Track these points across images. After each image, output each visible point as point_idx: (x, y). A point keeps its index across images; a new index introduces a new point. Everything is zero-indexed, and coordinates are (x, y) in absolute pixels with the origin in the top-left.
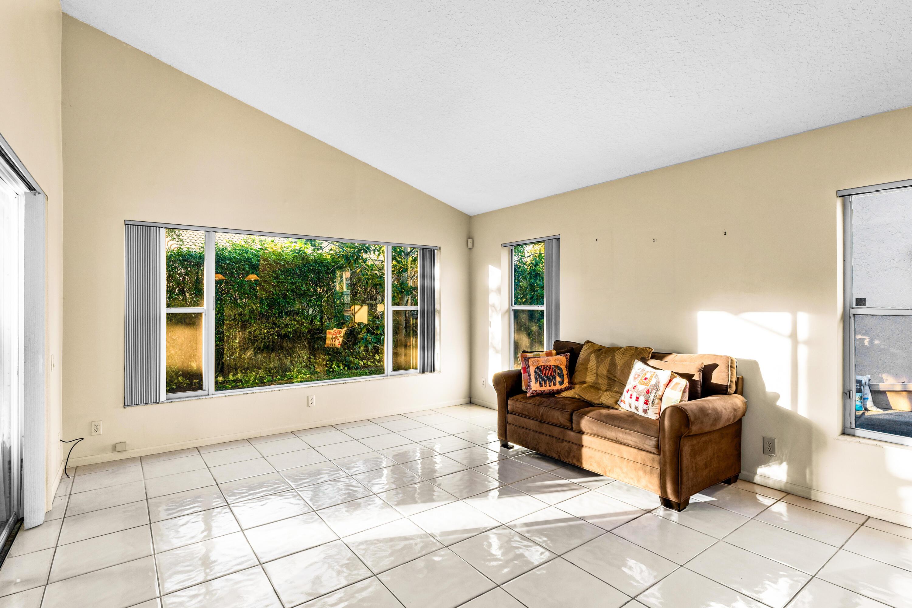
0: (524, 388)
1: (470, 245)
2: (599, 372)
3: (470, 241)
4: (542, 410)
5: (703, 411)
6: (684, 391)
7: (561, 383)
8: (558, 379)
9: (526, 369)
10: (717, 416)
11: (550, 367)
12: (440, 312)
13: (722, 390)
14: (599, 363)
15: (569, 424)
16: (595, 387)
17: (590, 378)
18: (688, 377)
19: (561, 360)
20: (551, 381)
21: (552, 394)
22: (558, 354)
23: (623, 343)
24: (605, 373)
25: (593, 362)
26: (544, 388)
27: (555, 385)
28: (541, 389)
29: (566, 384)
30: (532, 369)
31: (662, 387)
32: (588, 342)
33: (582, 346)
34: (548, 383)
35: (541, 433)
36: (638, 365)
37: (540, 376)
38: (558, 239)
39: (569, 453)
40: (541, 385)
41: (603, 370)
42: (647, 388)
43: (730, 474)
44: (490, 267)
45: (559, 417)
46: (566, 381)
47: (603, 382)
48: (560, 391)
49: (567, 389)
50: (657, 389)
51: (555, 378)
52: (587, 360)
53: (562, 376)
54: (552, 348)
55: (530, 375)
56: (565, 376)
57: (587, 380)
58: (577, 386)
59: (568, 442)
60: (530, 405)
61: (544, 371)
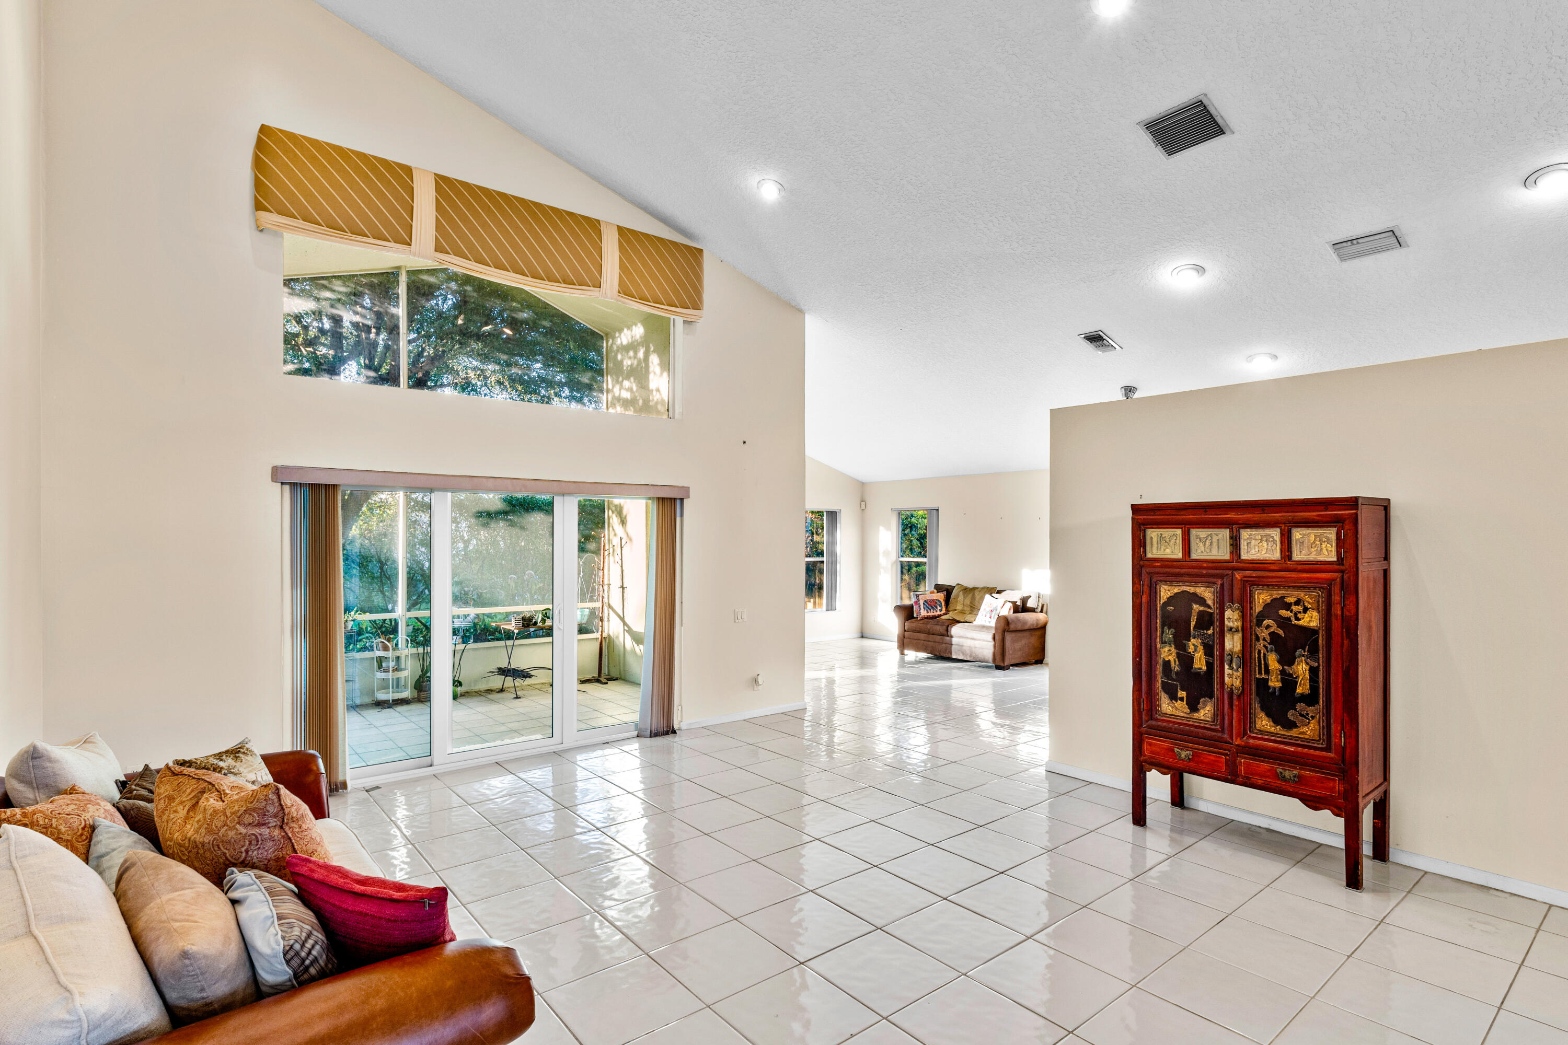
0: (915, 616)
1: (863, 507)
2: (965, 603)
3: (863, 503)
4: (929, 626)
5: (1018, 620)
6: (1010, 610)
7: (941, 610)
8: (939, 608)
9: (917, 603)
10: (1025, 623)
11: (933, 600)
12: (840, 563)
13: (1033, 610)
14: (965, 598)
15: (946, 633)
16: (962, 612)
17: (959, 607)
18: (1014, 603)
19: (941, 596)
20: (934, 609)
21: (934, 617)
22: (938, 592)
23: (980, 585)
24: (969, 603)
25: (961, 597)
26: (929, 614)
27: (936, 612)
28: (928, 614)
29: (944, 611)
30: (921, 602)
31: (999, 608)
32: (958, 584)
33: (954, 587)
34: (932, 610)
35: (929, 641)
36: (987, 597)
37: (927, 606)
38: (937, 510)
39: (946, 650)
40: (928, 612)
41: (968, 601)
42: (991, 609)
43: (1038, 657)
44: (881, 528)
45: (941, 629)
46: (944, 609)
47: (967, 609)
48: (940, 616)
49: (944, 614)
50: (996, 609)
51: (937, 607)
52: (958, 596)
53: (941, 606)
54: (933, 589)
55: (920, 606)
56: (943, 606)
57: (957, 608)
58: (951, 612)
59: (946, 643)
60: (921, 625)
61: (929, 603)
